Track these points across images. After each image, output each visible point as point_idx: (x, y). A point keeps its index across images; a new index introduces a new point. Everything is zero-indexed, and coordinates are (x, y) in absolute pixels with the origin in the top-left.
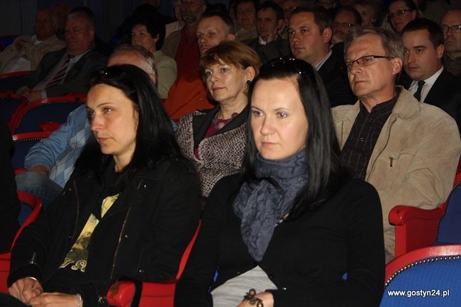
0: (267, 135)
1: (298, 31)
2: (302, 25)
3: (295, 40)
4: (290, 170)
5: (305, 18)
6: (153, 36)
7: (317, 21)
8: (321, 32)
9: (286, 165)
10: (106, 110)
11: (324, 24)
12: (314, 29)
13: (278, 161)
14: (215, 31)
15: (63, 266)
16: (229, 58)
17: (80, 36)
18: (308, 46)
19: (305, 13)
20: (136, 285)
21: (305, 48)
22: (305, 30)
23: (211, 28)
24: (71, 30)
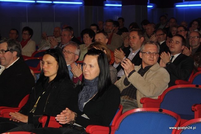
0: (86, 72)
1: (132, 38)
2: (133, 36)
3: (131, 41)
4: (93, 83)
5: (134, 33)
6: (91, 38)
7: (139, 34)
8: (140, 38)
9: (91, 82)
10: (48, 63)
11: (142, 36)
12: (137, 37)
13: (89, 80)
14: (100, 39)
15: (30, 112)
16: (98, 46)
17: (66, 38)
18: (135, 43)
19: (134, 32)
20: (48, 117)
21: (134, 44)
22: (134, 38)
23: (99, 38)
24: (63, 35)
